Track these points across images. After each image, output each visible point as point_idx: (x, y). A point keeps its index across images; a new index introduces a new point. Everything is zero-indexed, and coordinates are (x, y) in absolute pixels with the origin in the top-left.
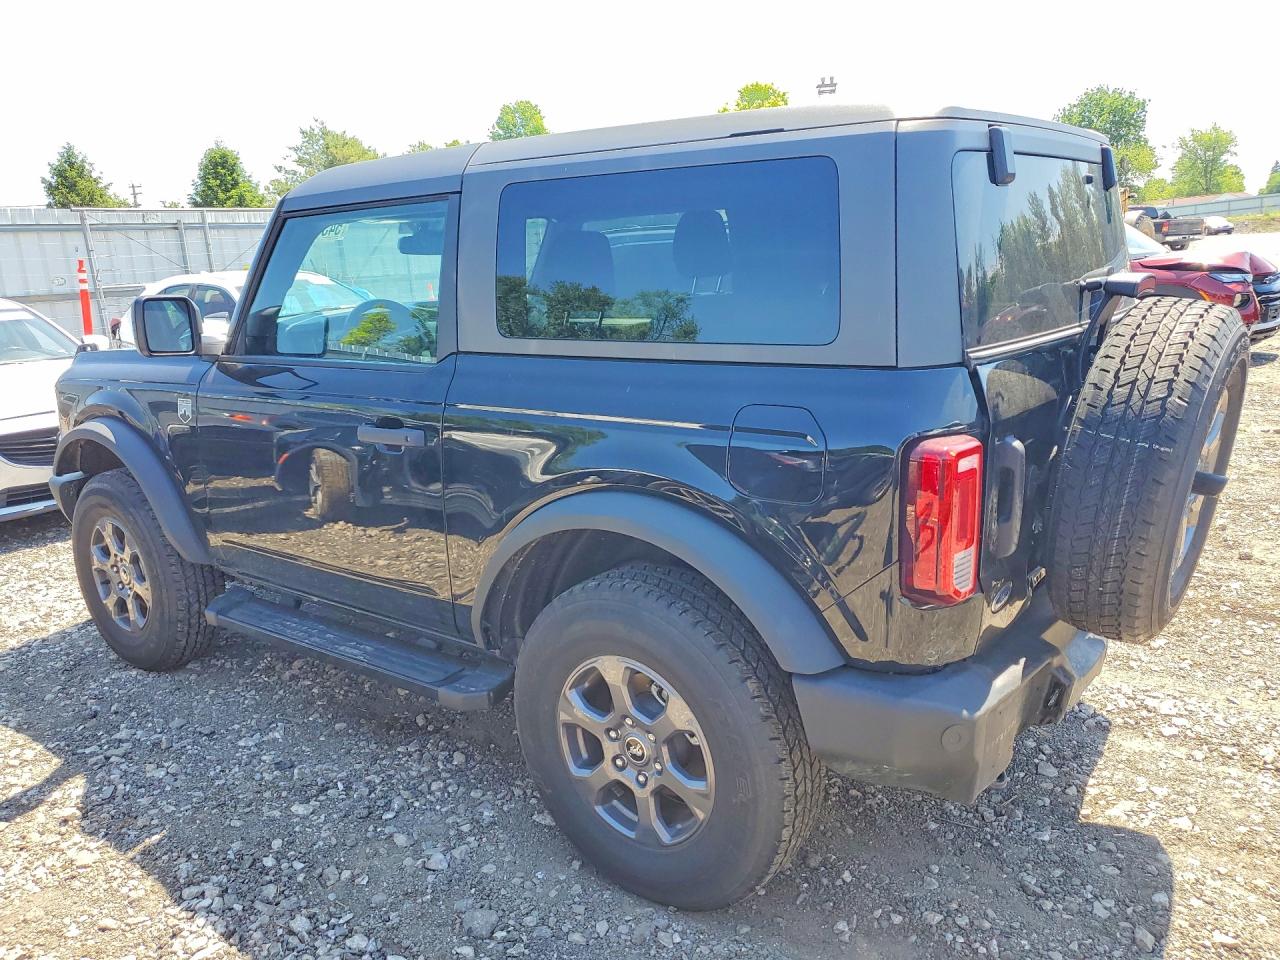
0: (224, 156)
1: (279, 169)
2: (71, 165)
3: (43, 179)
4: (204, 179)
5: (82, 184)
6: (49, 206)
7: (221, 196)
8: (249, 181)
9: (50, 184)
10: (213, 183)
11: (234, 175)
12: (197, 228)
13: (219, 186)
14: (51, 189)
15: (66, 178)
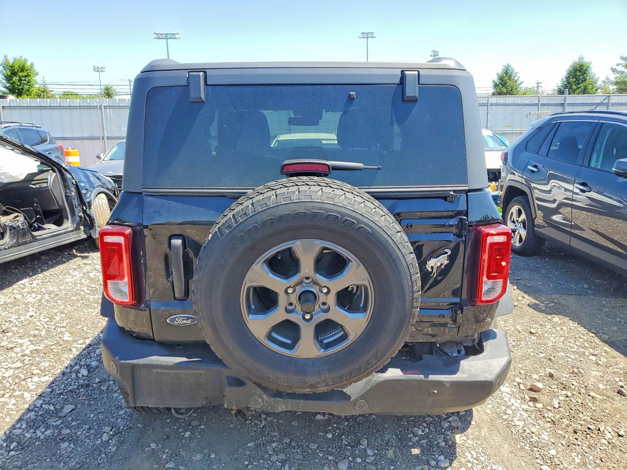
0: (582, 66)
1: (614, 70)
2: (507, 74)
3: (493, 81)
4: (568, 78)
5: (509, 83)
6: (494, 94)
7: (574, 87)
8: (592, 78)
9: (496, 83)
10: (572, 80)
11: (585, 75)
12: (485, 105)
13: (575, 82)
14: (496, 86)
15: (503, 81)
